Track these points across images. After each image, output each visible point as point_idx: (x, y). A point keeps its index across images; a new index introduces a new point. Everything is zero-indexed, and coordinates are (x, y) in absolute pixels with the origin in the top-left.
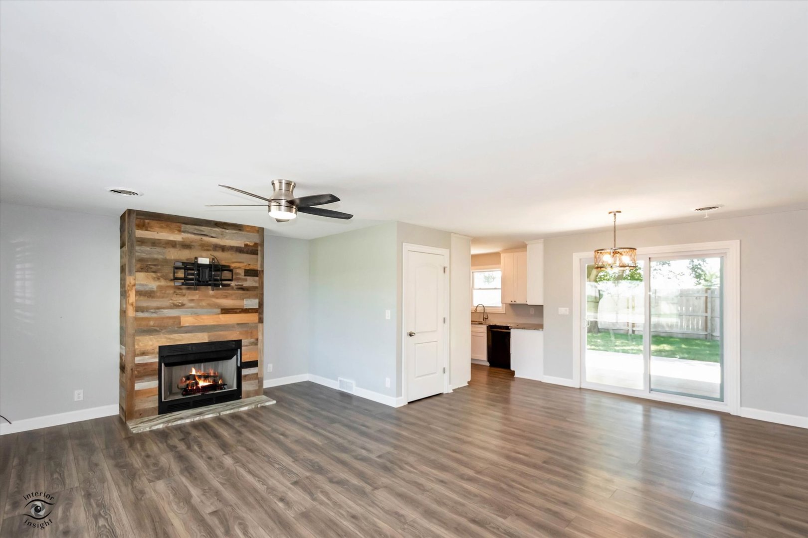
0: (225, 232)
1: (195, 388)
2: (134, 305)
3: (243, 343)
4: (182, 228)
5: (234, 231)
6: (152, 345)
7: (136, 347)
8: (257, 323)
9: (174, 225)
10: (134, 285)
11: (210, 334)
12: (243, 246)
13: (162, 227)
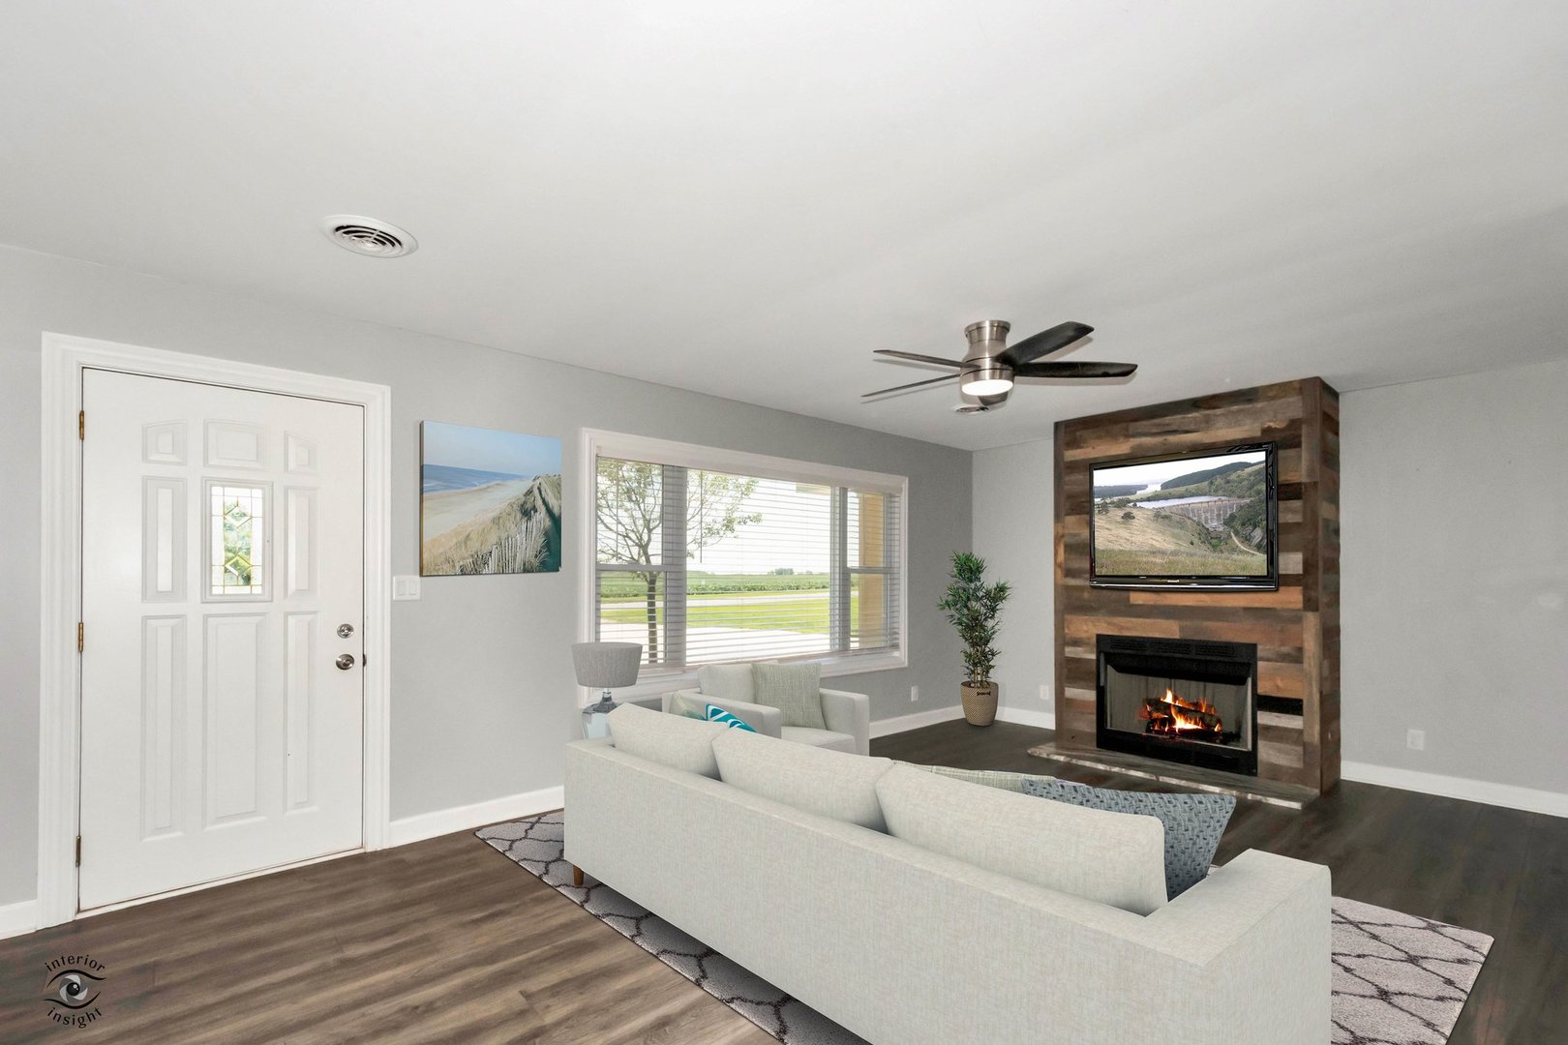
0: (1215, 415)
1: (1166, 729)
2: (1063, 566)
3: (1261, 652)
4: (1131, 429)
5: (1235, 408)
6: (1087, 632)
7: (1066, 631)
8: (1299, 610)
9: (1118, 427)
10: (1063, 536)
11: (1185, 623)
12: (1259, 434)
13: (1099, 438)
